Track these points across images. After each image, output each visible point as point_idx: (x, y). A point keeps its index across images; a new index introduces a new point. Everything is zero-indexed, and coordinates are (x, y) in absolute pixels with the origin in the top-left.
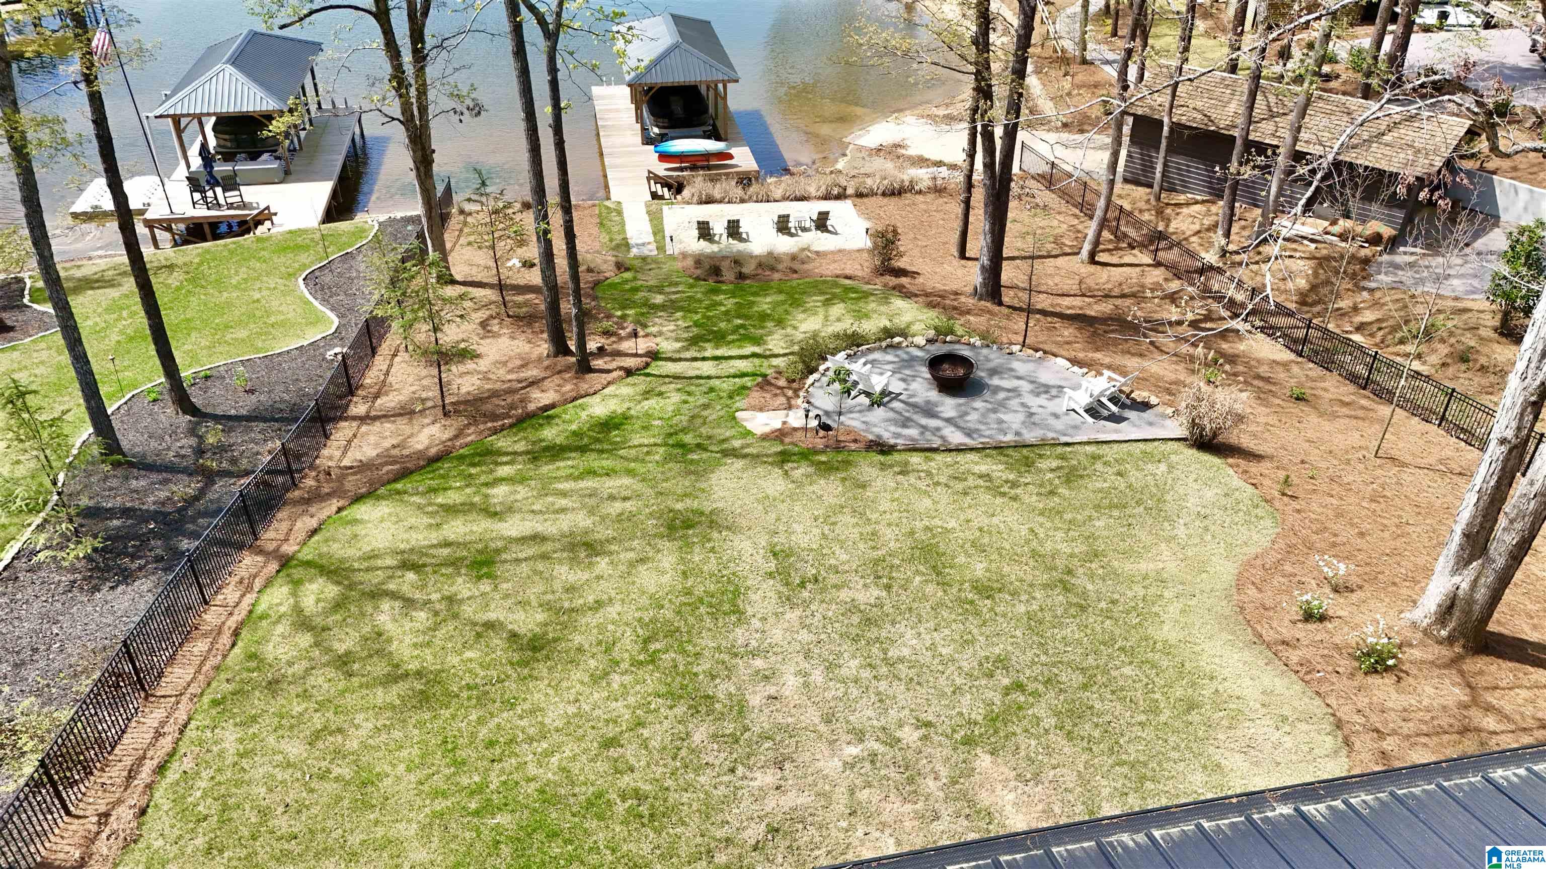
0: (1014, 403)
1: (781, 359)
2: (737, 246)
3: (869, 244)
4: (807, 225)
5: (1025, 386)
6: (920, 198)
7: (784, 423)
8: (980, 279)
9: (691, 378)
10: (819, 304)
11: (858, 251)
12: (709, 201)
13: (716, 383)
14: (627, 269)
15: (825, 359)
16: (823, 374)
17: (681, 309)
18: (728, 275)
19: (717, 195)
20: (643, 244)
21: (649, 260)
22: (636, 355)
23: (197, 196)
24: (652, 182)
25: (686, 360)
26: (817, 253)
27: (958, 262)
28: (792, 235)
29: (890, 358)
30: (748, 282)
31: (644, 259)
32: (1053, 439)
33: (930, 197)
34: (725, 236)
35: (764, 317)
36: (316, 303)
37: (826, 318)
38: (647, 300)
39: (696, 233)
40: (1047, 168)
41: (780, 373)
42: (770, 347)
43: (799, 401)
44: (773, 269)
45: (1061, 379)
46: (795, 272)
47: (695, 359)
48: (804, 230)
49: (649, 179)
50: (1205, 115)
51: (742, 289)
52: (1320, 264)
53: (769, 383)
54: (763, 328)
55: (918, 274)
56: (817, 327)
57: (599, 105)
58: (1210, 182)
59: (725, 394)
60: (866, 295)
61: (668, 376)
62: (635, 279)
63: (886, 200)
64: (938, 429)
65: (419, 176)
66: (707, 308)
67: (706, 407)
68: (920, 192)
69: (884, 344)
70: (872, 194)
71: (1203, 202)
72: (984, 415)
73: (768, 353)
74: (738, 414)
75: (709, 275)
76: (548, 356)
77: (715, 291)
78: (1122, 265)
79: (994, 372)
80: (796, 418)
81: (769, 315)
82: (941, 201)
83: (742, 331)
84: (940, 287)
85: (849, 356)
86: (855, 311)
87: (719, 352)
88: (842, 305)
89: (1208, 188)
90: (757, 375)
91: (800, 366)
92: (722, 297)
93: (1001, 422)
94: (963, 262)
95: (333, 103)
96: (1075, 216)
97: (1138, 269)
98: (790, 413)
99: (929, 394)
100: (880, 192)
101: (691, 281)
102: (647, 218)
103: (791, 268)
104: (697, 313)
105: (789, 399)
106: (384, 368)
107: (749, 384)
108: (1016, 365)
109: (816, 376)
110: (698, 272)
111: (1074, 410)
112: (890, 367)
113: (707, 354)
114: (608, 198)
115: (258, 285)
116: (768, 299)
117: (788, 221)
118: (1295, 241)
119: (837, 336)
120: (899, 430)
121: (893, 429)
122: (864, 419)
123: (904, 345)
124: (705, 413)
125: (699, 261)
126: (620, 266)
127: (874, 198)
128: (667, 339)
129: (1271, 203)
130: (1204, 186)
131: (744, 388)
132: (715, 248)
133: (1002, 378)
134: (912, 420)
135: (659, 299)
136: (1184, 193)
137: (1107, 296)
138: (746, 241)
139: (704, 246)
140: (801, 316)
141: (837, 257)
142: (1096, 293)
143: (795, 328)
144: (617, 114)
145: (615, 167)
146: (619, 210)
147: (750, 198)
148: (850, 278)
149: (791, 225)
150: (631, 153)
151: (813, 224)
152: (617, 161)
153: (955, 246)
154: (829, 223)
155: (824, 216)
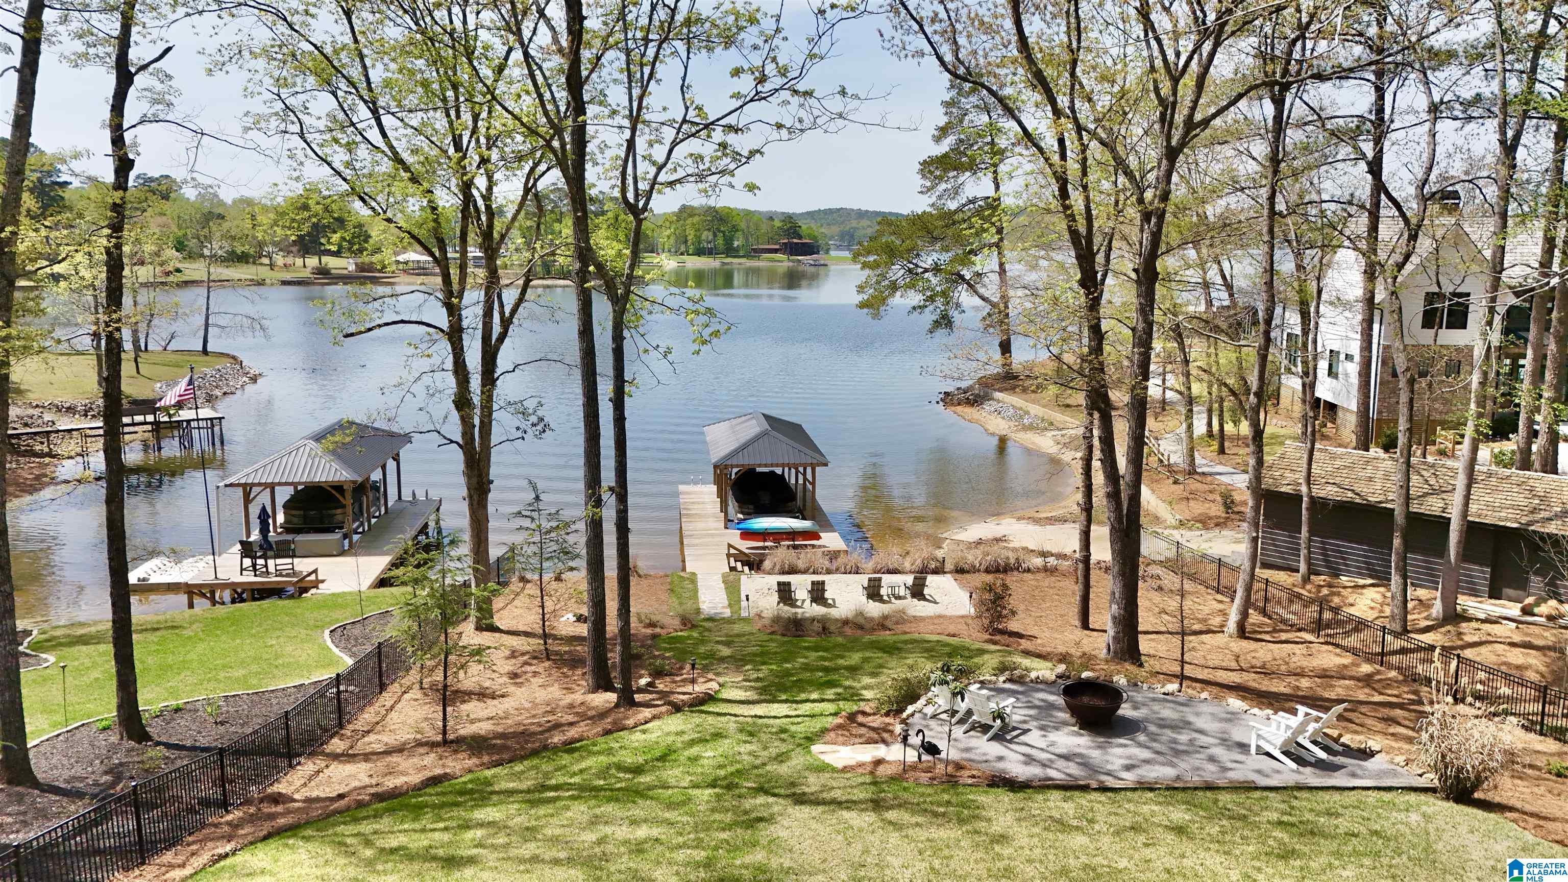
2: (820, 610)
3: (973, 610)
4: (902, 593)
6: (1029, 576)
11: (963, 617)
12: (793, 570)
14: (694, 627)
17: (752, 662)
18: (811, 631)
19: (801, 564)
20: (716, 608)
21: (720, 621)
23: (247, 562)
24: (732, 560)
26: (914, 617)
27: (1080, 633)
28: (884, 602)
30: (833, 638)
31: (715, 619)
33: (1040, 576)
34: (808, 601)
36: (336, 651)
39: (775, 597)
40: (1171, 553)
44: (862, 628)
46: (890, 629)
48: (899, 598)
49: (729, 556)
50: (1350, 490)
55: (1034, 637)
57: (683, 499)
61: (728, 714)
62: (702, 635)
63: (988, 575)
65: (471, 505)
68: (1028, 570)
69: (1002, 678)
70: (974, 570)
75: (788, 630)
80: (889, 753)
82: (1053, 579)
94: (1087, 632)
95: (414, 494)
98: (883, 747)
100: (983, 568)
101: (766, 637)
102: (723, 586)
103: (882, 626)
106: (388, 704)
109: (916, 706)
110: (776, 629)
114: (684, 569)
115: (278, 633)
117: (880, 586)
125: (777, 619)
126: (687, 625)
127: (976, 574)
132: (798, 613)
135: (726, 651)
136: (1336, 576)
138: (833, 606)
139: (785, 609)
144: (701, 506)
145: (694, 545)
146: (693, 579)
147: (837, 569)
148: (954, 636)
149: (883, 592)
150: (712, 535)
151: (908, 592)
152: (697, 541)
153: (1076, 617)
154: (926, 591)
155: (921, 582)
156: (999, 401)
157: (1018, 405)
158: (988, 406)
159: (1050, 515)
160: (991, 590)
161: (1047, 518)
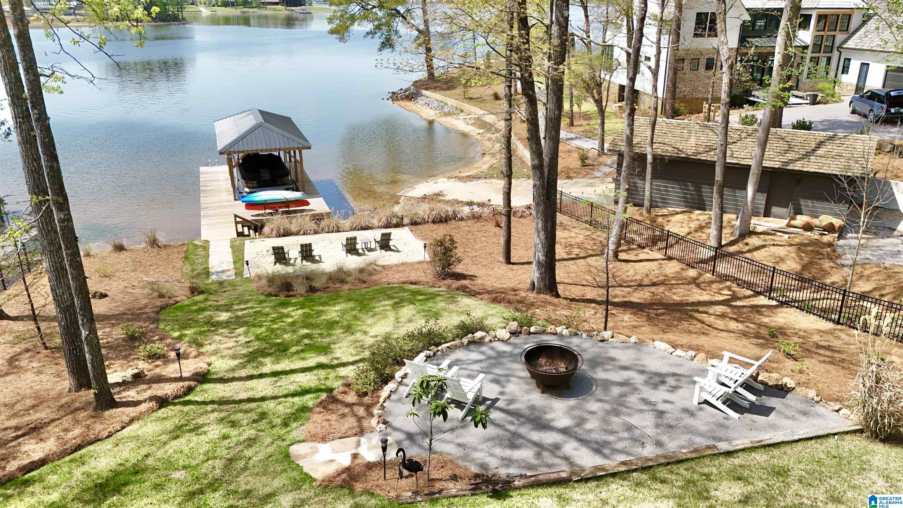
0: (633, 399)
1: (351, 368)
2: (309, 266)
3: (428, 258)
4: (373, 246)
5: (638, 379)
6: (463, 223)
7: (355, 456)
8: (537, 275)
9: (240, 401)
10: (388, 308)
11: (419, 263)
12: (287, 234)
13: (270, 405)
14: (201, 292)
15: (402, 364)
16: (400, 383)
17: (245, 324)
18: (300, 288)
19: (294, 228)
20: (223, 272)
21: (226, 284)
22: (181, 379)
24: (240, 226)
25: (240, 379)
26: (383, 267)
27: (505, 267)
28: (360, 255)
29: (474, 356)
30: (319, 294)
31: (221, 283)
32: (708, 447)
33: (470, 223)
34: (299, 259)
35: (331, 325)
37: (397, 320)
38: (211, 317)
39: (272, 258)
41: (348, 385)
42: (338, 355)
43: (374, 422)
44: (343, 281)
45: (671, 365)
46: (365, 282)
47: (251, 377)
48: (370, 250)
49: (237, 223)
50: (674, 148)
51: (312, 300)
52: (799, 249)
53: (334, 400)
54: (330, 335)
55: (475, 277)
56: (388, 329)
57: (202, 178)
58: (685, 198)
59: (279, 421)
60: (433, 297)
61: (212, 402)
62: (206, 300)
63: (436, 226)
64: (557, 447)
66: (273, 321)
67: (251, 442)
68: (462, 219)
69: (465, 340)
70: (424, 222)
71: (682, 212)
72: (605, 421)
73: (335, 362)
74: (294, 449)
75: (281, 291)
76: (70, 391)
77: (284, 305)
78: (641, 261)
79: (595, 363)
80: (369, 449)
81: (337, 322)
82: (479, 224)
83: (306, 341)
84: (497, 285)
85: (428, 357)
86: (424, 311)
87: (279, 367)
88: (411, 307)
89: (684, 202)
90: (320, 390)
91: (372, 375)
92: (291, 309)
93: (629, 428)
94: (510, 266)
96: (586, 229)
97: (655, 263)
98: (363, 440)
99: (531, 397)
100: (430, 220)
101: (262, 297)
102: (230, 250)
103: (359, 279)
104: (261, 326)
105: (359, 419)
107: (310, 404)
108: (613, 353)
109: (391, 386)
110: (270, 290)
111: (706, 402)
112: (476, 367)
113: (266, 370)
114: (199, 238)
116: (337, 308)
117: (355, 243)
118: (771, 235)
119: (411, 336)
120: (508, 453)
121: (498, 451)
122: (459, 441)
123: (487, 339)
124: (248, 453)
125: (271, 279)
126: (194, 291)
127: (426, 225)
128: (223, 357)
129: (749, 203)
130: (680, 201)
131: (304, 409)
132: (290, 269)
133: (606, 370)
134: (521, 436)
135: (224, 317)
136: (665, 207)
137: (640, 285)
139: (280, 268)
140: (370, 321)
141: (401, 269)
142: (630, 284)
143: (365, 333)
144: (216, 183)
145: (208, 216)
146: (206, 246)
147: (323, 230)
148: (415, 283)
149: (358, 246)
150: (225, 207)
151: (377, 245)
152: (212, 212)
153: (501, 255)
154: (391, 243)
155: (387, 237)
156: (427, 97)
157: (440, 100)
158: (421, 101)
159: (469, 174)
160: (441, 245)
161: (467, 176)
